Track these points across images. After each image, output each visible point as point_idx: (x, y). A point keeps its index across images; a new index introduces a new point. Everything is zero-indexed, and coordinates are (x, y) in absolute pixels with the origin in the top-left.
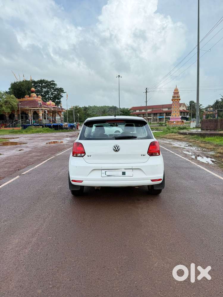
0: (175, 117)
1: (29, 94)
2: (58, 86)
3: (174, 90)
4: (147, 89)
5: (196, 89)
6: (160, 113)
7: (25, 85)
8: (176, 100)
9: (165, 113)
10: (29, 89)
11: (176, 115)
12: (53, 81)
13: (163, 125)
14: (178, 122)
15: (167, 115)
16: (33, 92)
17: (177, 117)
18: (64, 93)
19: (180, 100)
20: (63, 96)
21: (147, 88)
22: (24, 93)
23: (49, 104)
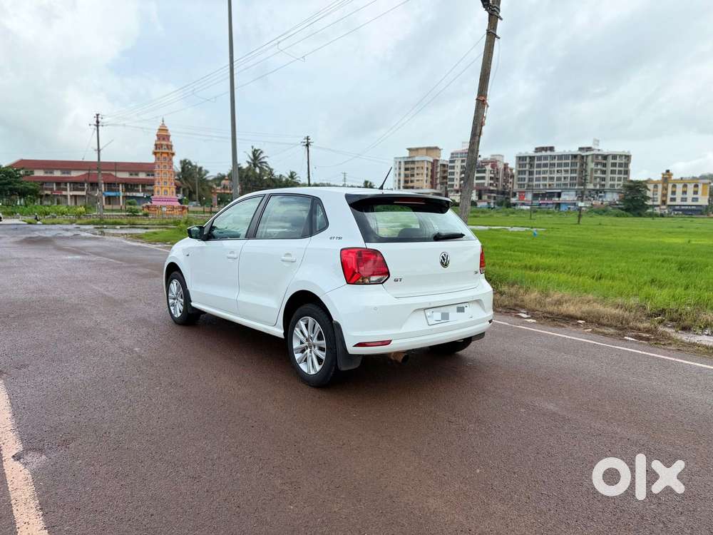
0: (165, 194)
3: (159, 130)
4: (100, 116)
5: (230, 136)
6: (108, 184)
8: (164, 155)
9: (122, 184)
11: (166, 191)
13: (139, 216)
14: (173, 208)
15: (127, 190)
17: (168, 196)
19: (173, 154)
21: (98, 115)
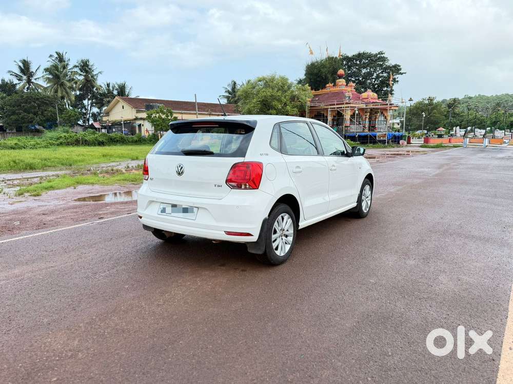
1: (334, 81)
2: (391, 62)
7: (328, 65)
10: (334, 72)
12: (381, 53)
16: (340, 77)
18: (402, 74)
20: (398, 81)
22: (325, 79)
23: (366, 97)
